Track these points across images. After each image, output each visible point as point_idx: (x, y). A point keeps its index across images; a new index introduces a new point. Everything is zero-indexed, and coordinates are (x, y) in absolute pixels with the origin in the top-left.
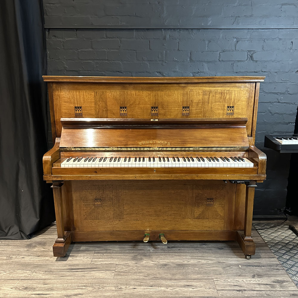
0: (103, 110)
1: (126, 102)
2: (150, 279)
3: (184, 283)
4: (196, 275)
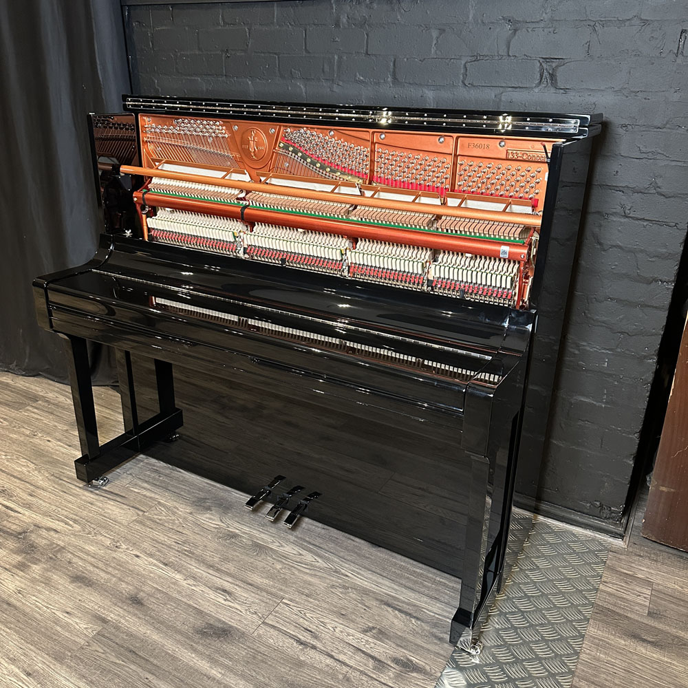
2: (178, 551)
3: (225, 582)
4: (262, 577)
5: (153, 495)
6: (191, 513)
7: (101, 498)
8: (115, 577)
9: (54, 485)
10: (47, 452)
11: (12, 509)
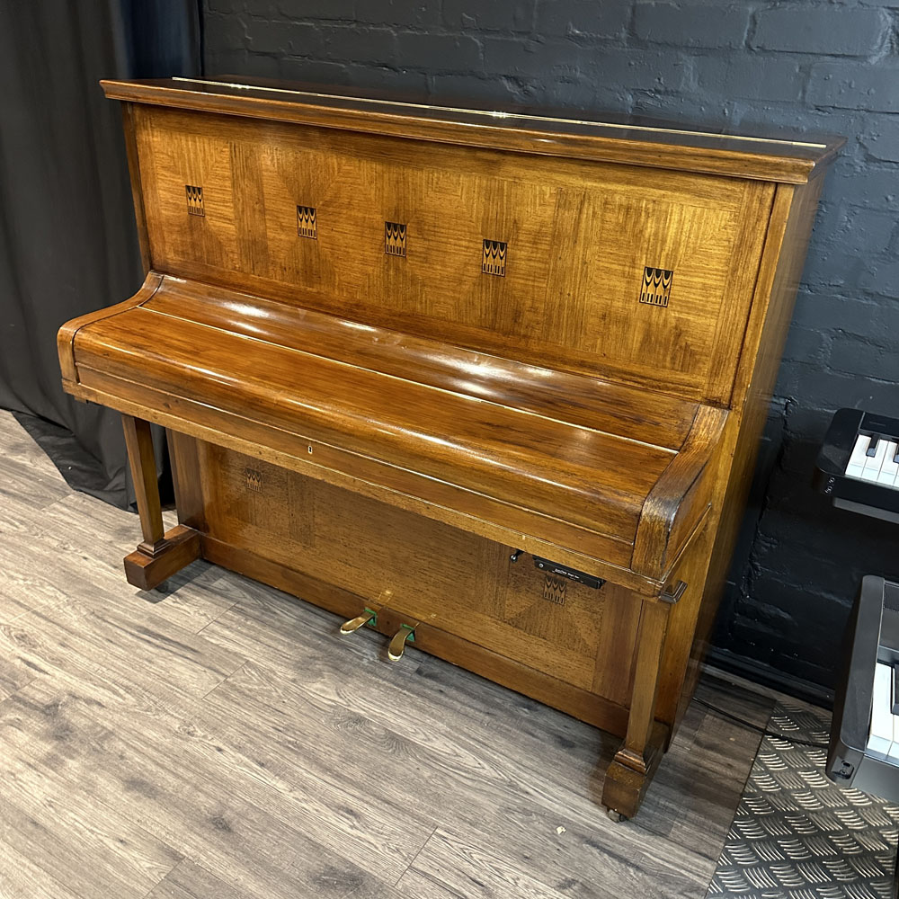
0: (254, 210)
1: (312, 194)
2: (278, 742)
3: (348, 797)
4: (404, 791)
5: (238, 649)
6: (294, 681)
7: (164, 653)
8: (188, 783)
9: (95, 629)
10: (83, 576)
11: (35, 667)
